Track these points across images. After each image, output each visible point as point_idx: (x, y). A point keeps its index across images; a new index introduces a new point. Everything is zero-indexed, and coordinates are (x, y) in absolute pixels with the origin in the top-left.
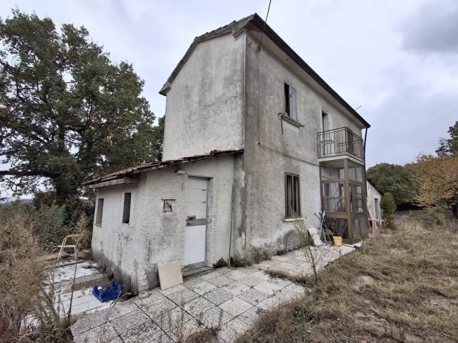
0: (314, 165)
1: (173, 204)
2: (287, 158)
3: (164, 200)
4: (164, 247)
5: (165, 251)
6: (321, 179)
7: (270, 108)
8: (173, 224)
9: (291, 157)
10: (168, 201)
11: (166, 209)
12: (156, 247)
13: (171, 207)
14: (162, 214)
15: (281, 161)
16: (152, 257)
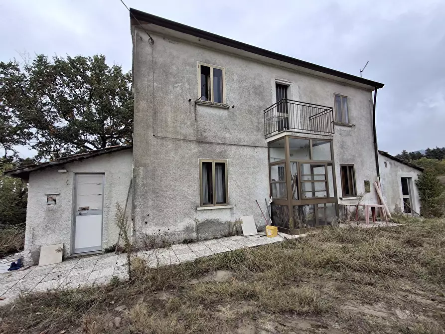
0: (256, 147)
1: (57, 198)
2: (203, 145)
3: (48, 195)
4: (49, 232)
5: (50, 236)
6: (269, 161)
7: (175, 97)
8: (58, 215)
9: (212, 143)
10: (51, 196)
11: (49, 202)
12: (41, 233)
13: (55, 201)
14: (46, 206)
15: (194, 148)
16: (36, 241)
